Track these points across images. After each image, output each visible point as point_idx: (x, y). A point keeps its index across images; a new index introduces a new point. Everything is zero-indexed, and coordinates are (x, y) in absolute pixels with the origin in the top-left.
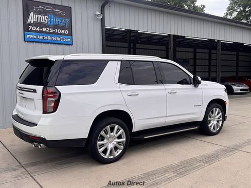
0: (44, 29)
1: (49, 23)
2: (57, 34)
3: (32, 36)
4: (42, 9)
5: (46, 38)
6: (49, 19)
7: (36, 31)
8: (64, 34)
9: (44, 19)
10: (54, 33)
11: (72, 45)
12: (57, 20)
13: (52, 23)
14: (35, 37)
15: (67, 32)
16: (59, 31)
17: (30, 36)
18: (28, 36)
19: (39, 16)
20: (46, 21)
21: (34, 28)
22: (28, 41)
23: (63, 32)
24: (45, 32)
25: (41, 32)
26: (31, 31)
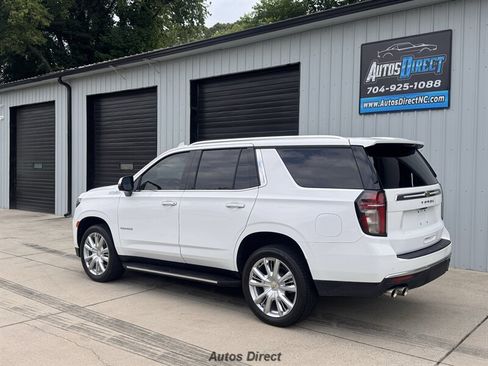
0: (393, 88)
1: (402, 74)
2: (418, 90)
3: (371, 105)
4: (391, 51)
5: (395, 102)
6: (404, 67)
7: (379, 94)
8: (433, 89)
9: (393, 68)
10: (411, 91)
11: (448, 107)
12: (420, 65)
13: (408, 74)
14: (376, 104)
15: (438, 83)
16: (421, 85)
17: (369, 104)
18: (366, 105)
19: (385, 66)
20: (396, 71)
21: (375, 90)
22: (366, 114)
23: (430, 84)
24: (395, 93)
25: (387, 93)
26: (372, 95)
